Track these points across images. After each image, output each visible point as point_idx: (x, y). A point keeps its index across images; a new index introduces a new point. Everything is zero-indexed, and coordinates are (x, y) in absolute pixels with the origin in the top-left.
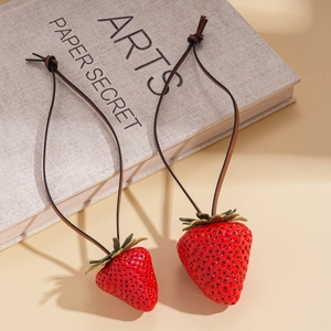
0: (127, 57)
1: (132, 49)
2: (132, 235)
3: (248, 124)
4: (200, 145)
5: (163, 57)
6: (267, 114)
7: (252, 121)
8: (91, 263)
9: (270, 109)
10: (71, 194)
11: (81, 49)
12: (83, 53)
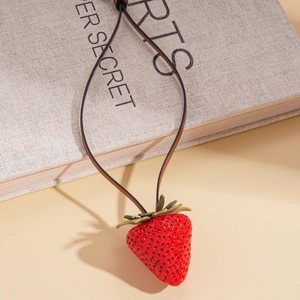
1: (146, 16)
2: (175, 201)
5: (178, 32)
8: (126, 217)
10: (39, 168)
11: (89, 7)
12: (91, 12)
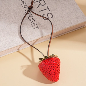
0: (38, 7)
1: (39, 5)
3: (71, 32)
4: (56, 36)
5: (48, 8)
6: (77, 29)
7: (72, 31)
9: (78, 28)
10: (15, 46)
11: (24, 3)
12: (25, 5)
